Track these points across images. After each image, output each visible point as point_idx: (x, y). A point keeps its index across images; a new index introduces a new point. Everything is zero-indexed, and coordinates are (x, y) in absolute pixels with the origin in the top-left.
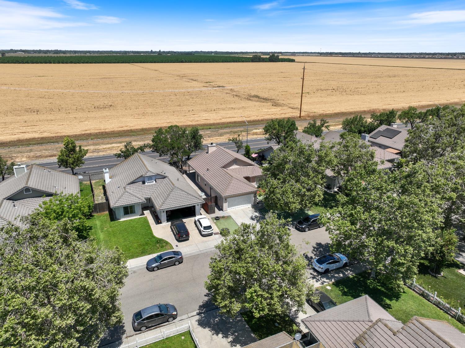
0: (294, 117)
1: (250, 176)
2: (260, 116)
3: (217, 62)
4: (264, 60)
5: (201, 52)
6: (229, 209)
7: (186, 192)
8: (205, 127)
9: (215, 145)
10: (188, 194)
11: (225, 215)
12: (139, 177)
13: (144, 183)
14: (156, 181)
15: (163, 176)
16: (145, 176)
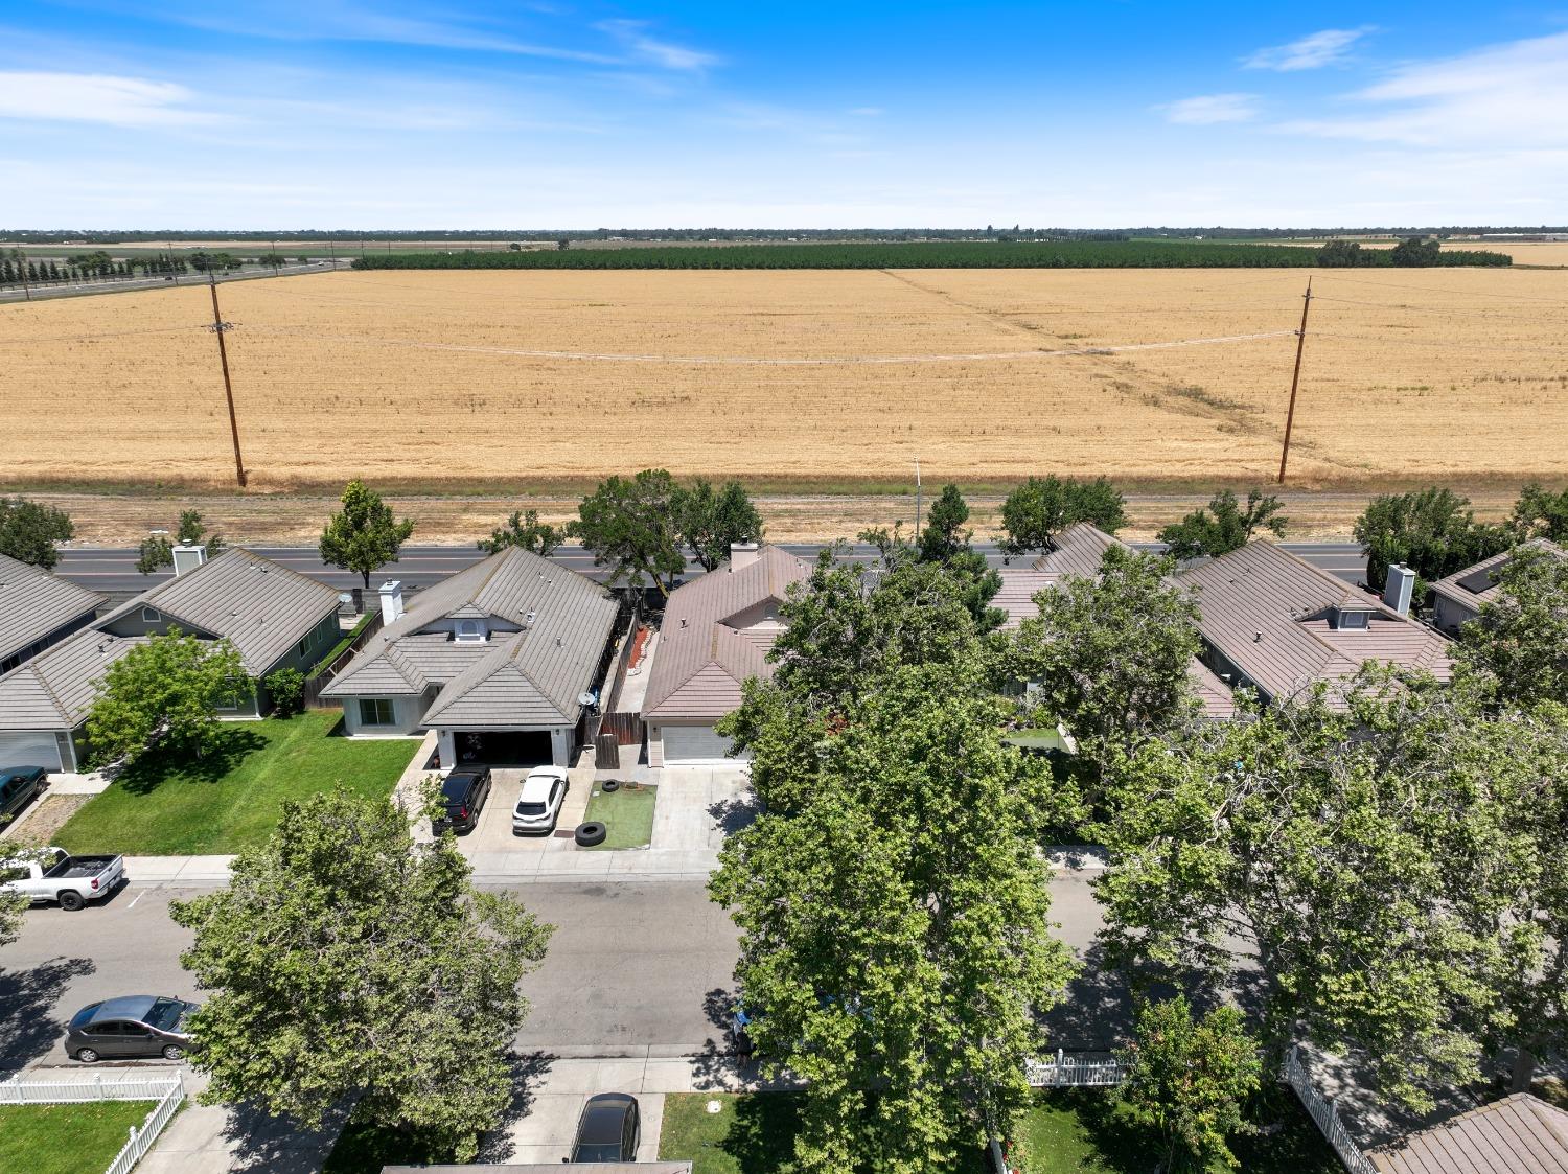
0: (1256, 478)
2: (1124, 463)
3: (1181, 265)
4: (1371, 260)
5: (1164, 230)
6: (668, 762)
7: (534, 685)
8: (888, 487)
10: (538, 690)
11: (642, 782)
12: (439, 619)
13: (451, 638)
14: (488, 638)
15: (513, 623)
16: (455, 616)
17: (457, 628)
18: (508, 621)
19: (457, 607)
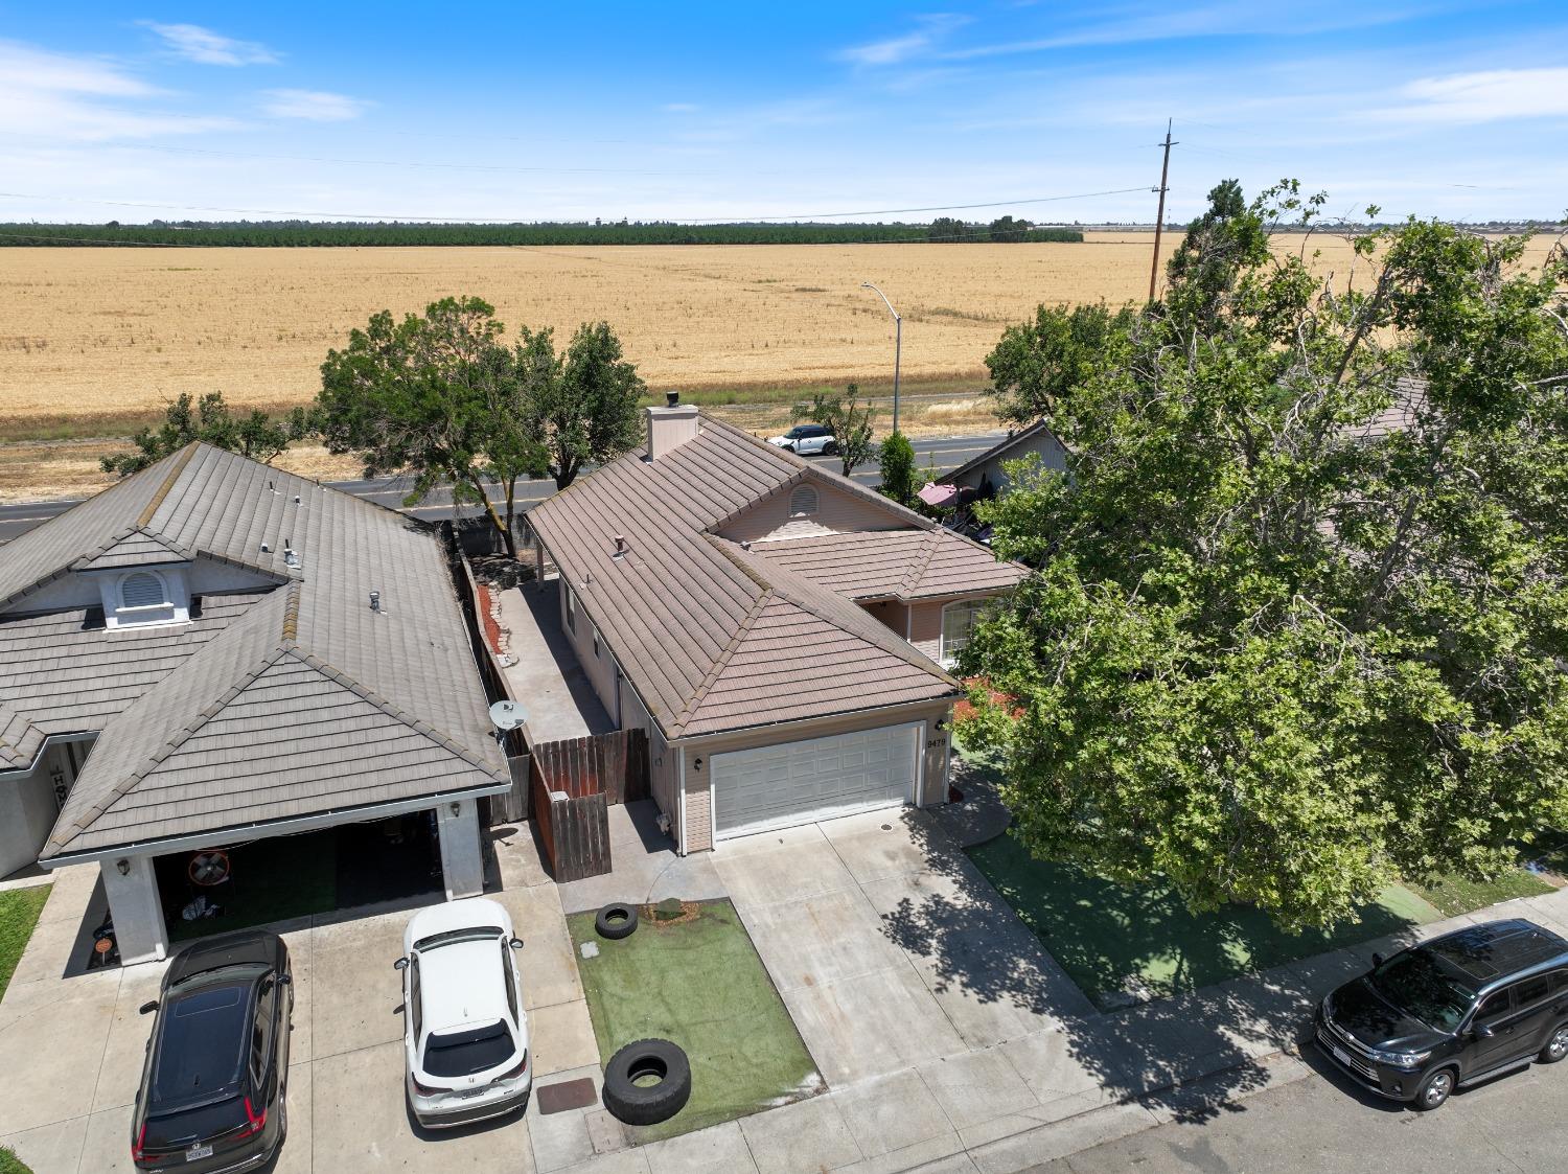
1: (905, 595)
4: (973, 237)
6: (726, 833)
7: (364, 699)
9: (691, 408)
10: (381, 708)
11: (686, 895)
12: (55, 576)
13: (95, 619)
14: (195, 611)
15: (257, 570)
16: (100, 563)
17: (109, 593)
18: (242, 566)
19: (106, 540)
